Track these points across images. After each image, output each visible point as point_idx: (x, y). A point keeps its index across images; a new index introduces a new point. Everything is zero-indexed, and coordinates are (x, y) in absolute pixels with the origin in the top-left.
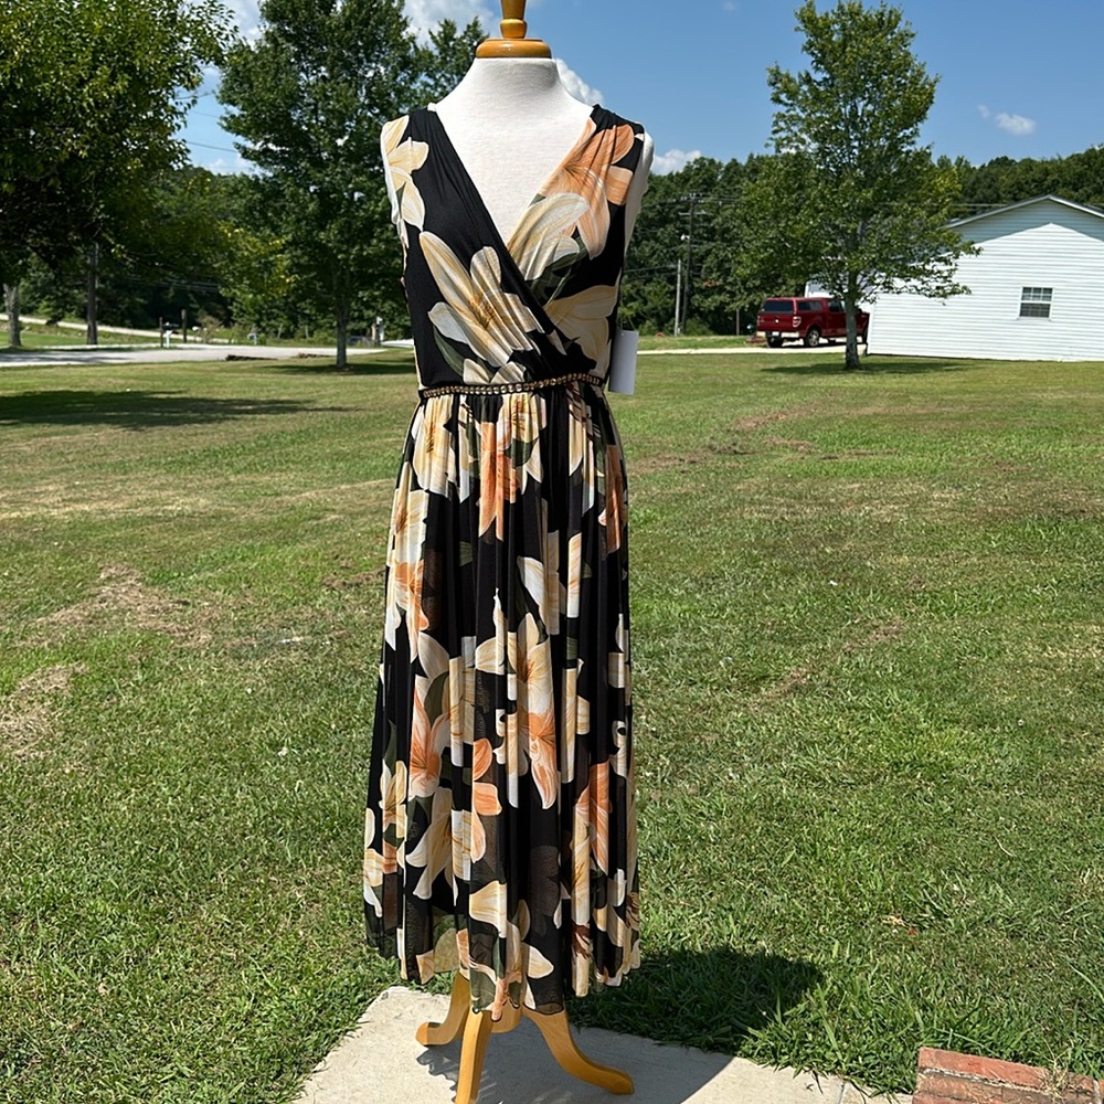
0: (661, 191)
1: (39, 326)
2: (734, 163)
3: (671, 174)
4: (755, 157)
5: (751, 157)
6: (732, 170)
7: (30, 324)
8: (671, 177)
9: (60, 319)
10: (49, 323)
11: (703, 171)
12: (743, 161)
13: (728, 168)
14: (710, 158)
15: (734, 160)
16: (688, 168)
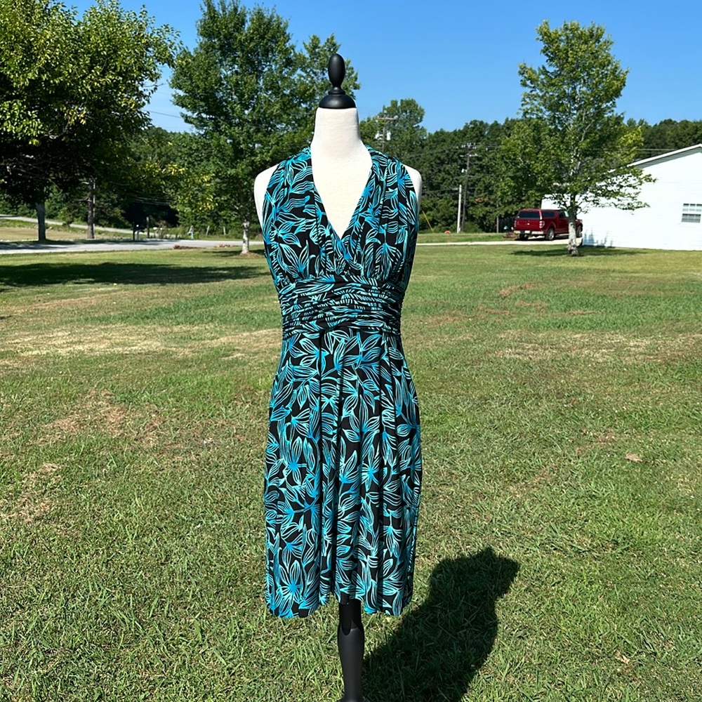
0: (449, 141)
1: (58, 226)
2: (496, 124)
3: (455, 131)
4: (509, 120)
5: (507, 120)
6: (495, 128)
7: (52, 225)
8: (455, 133)
9: (71, 223)
10: (64, 225)
11: (476, 129)
12: (502, 122)
13: (492, 126)
14: (480, 120)
15: (496, 122)
16: (466, 127)
